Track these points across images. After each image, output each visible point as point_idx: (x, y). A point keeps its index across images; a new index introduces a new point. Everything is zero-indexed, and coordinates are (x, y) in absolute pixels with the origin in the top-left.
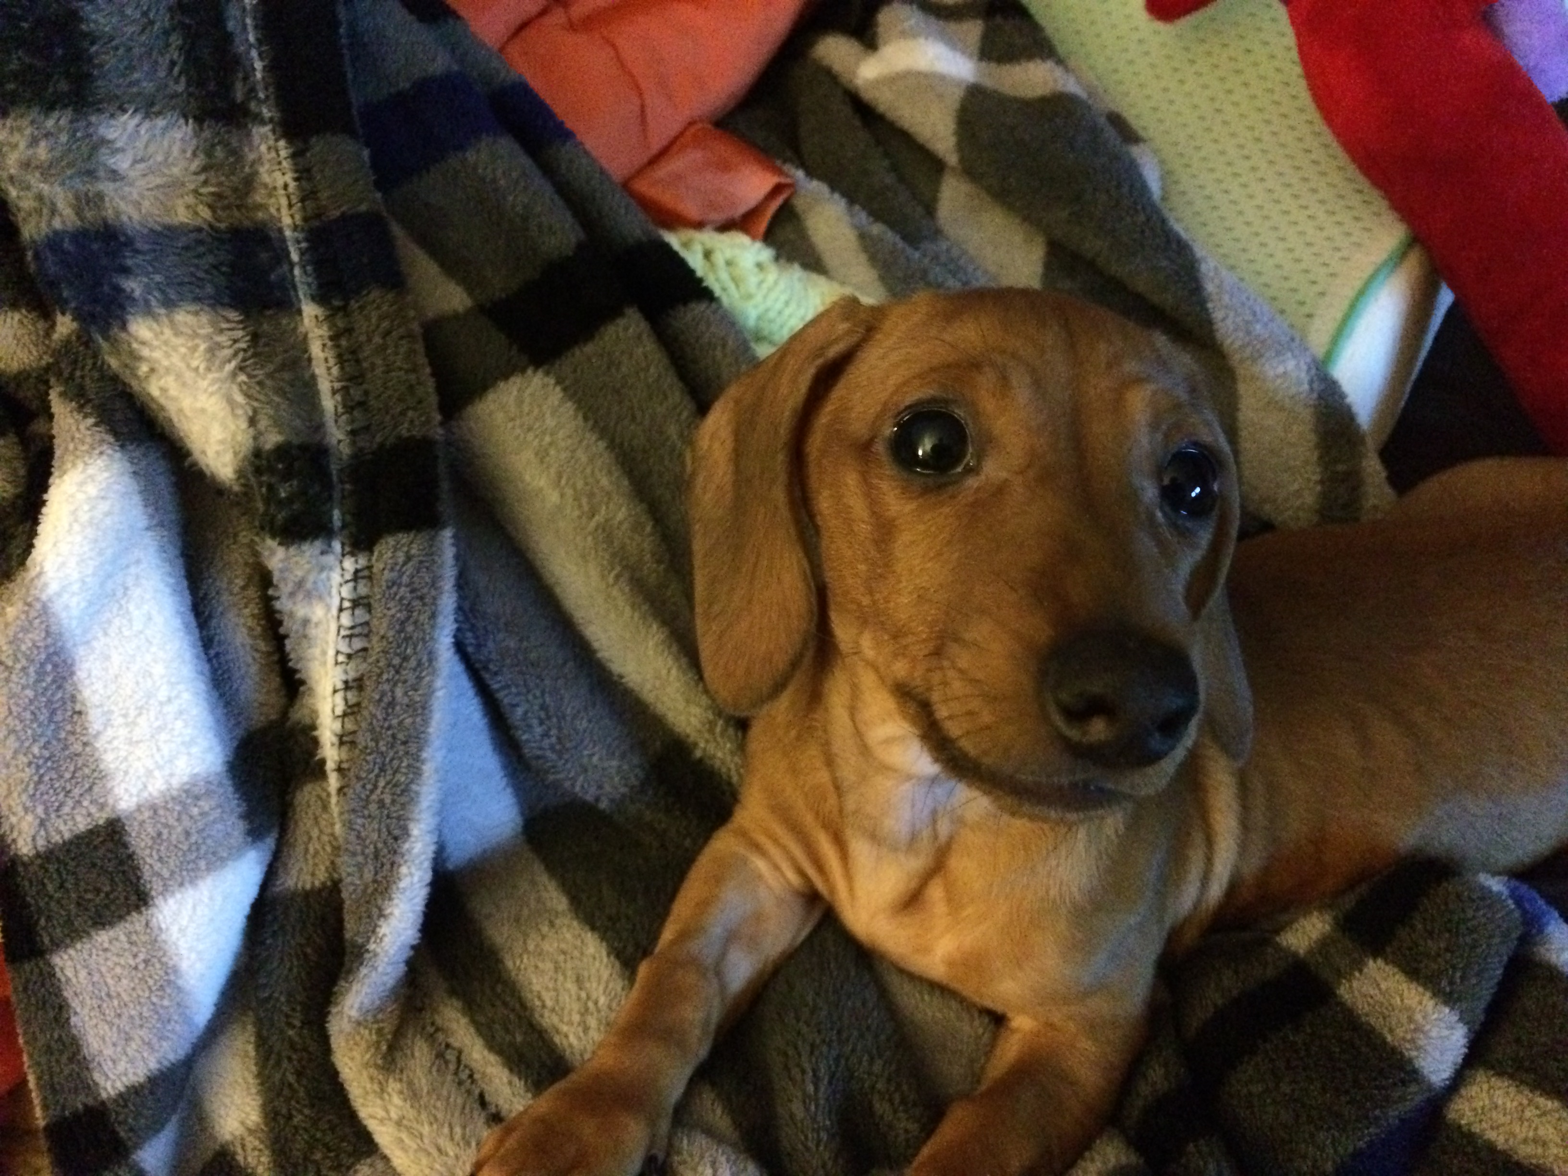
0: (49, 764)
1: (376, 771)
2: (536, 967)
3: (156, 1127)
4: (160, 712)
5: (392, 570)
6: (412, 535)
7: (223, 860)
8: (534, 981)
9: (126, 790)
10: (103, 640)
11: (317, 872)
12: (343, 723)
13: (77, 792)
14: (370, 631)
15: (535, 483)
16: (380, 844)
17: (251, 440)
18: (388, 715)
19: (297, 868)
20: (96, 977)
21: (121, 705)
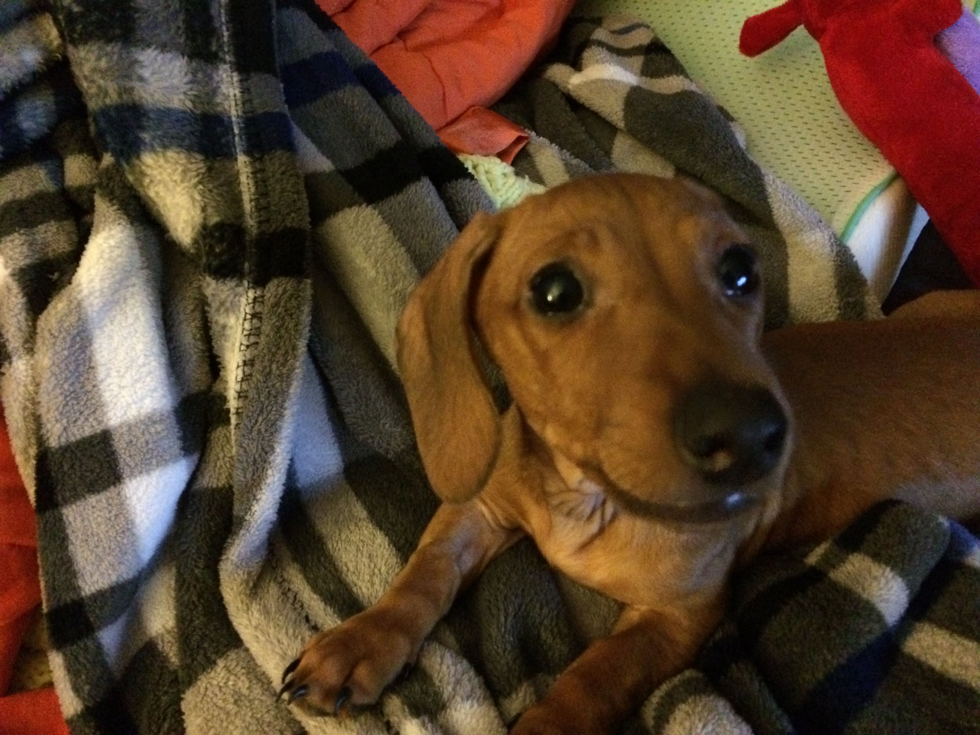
0: (73, 395)
1: (258, 412)
2: (346, 548)
3: (112, 619)
4: (138, 371)
5: (275, 297)
6: (288, 279)
7: (166, 462)
8: (344, 556)
9: (115, 414)
10: (112, 327)
11: (220, 478)
12: (241, 385)
13: (86, 413)
14: (261, 333)
15: (362, 265)
16: (257, 456)
17: (202, 220)
18: (267, 380)
19: (209, 475)
20: (86, 523)
21: (117, 365)
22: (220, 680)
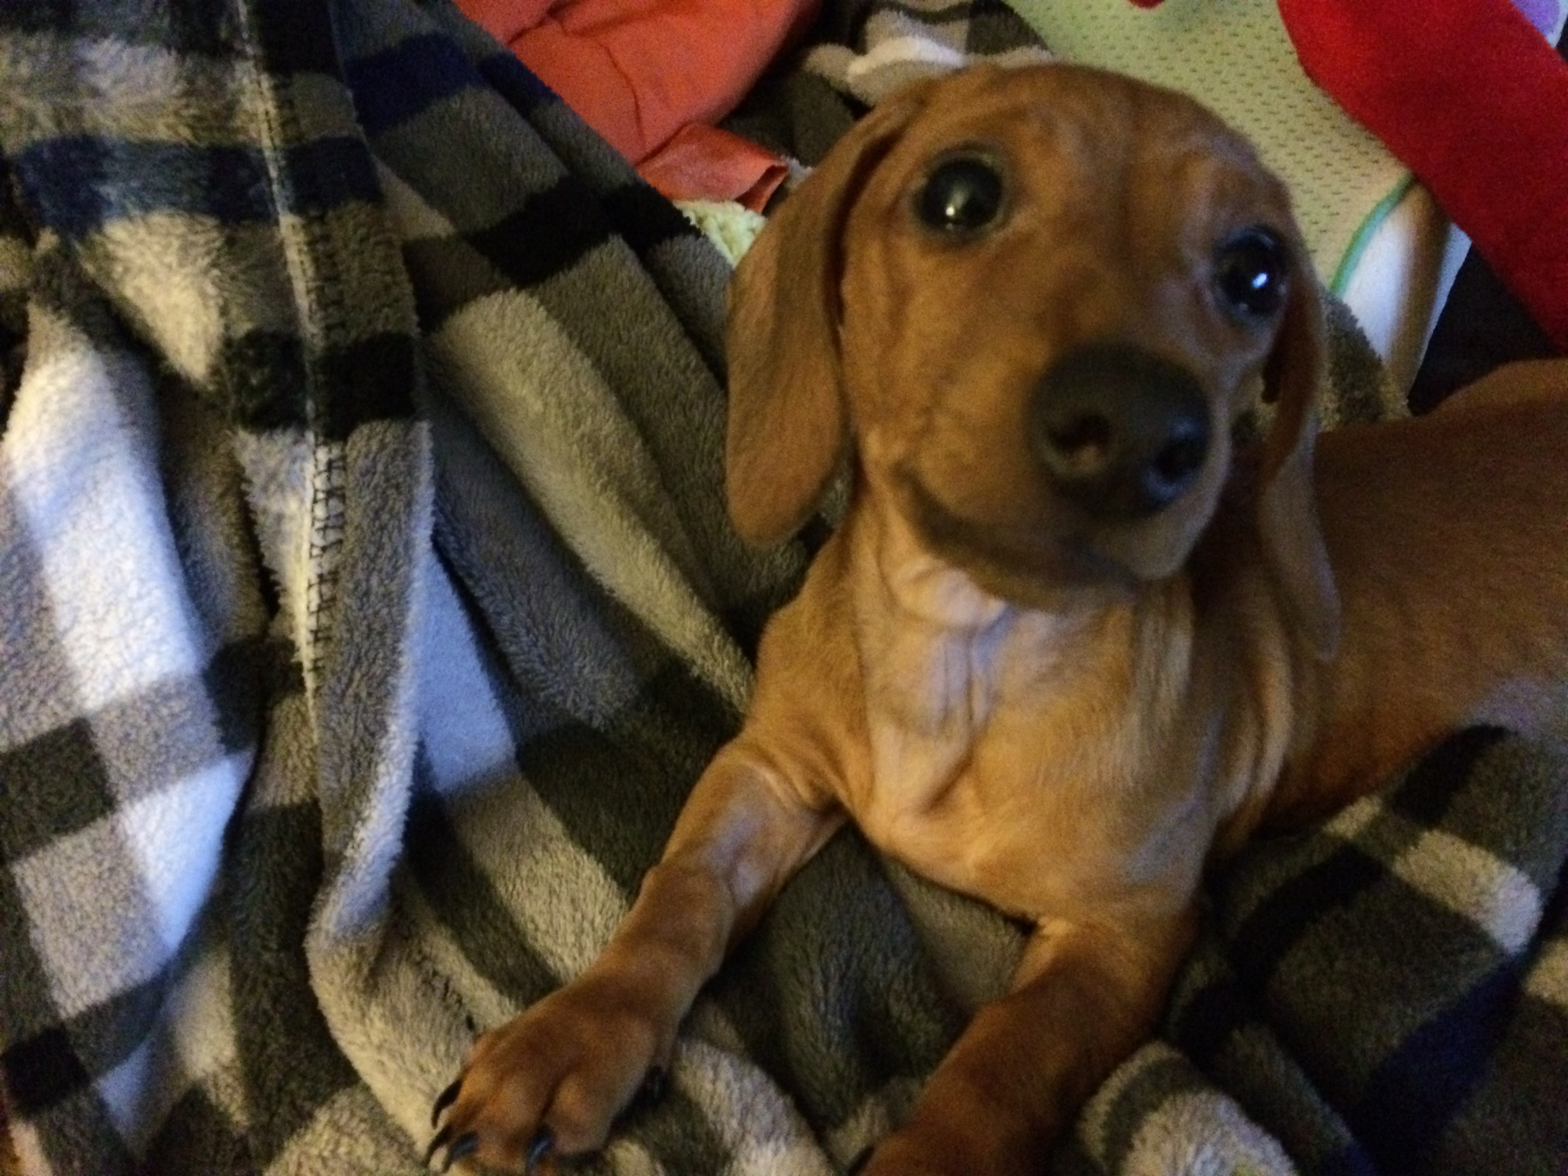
0: (14, 661)
1: (351, 663)
2: (530, 891)
3: (120, 1055)
4: (129, 608)
5: (366, 456)
6: (386, 423)
7: (195, 766)
8: (527, 905)
9: (93, 689)
10: (73, 534)
11: (296, 788)
12: (318, 619)
13: (41, 690)
14: (345, 523)
15: (518, 393)
16: (356, 741)
17: (222, 330)
18: (363, 605)
19: (274, 784)
20: (58, 887)
21: (90, 602)
22: (323, 1145)
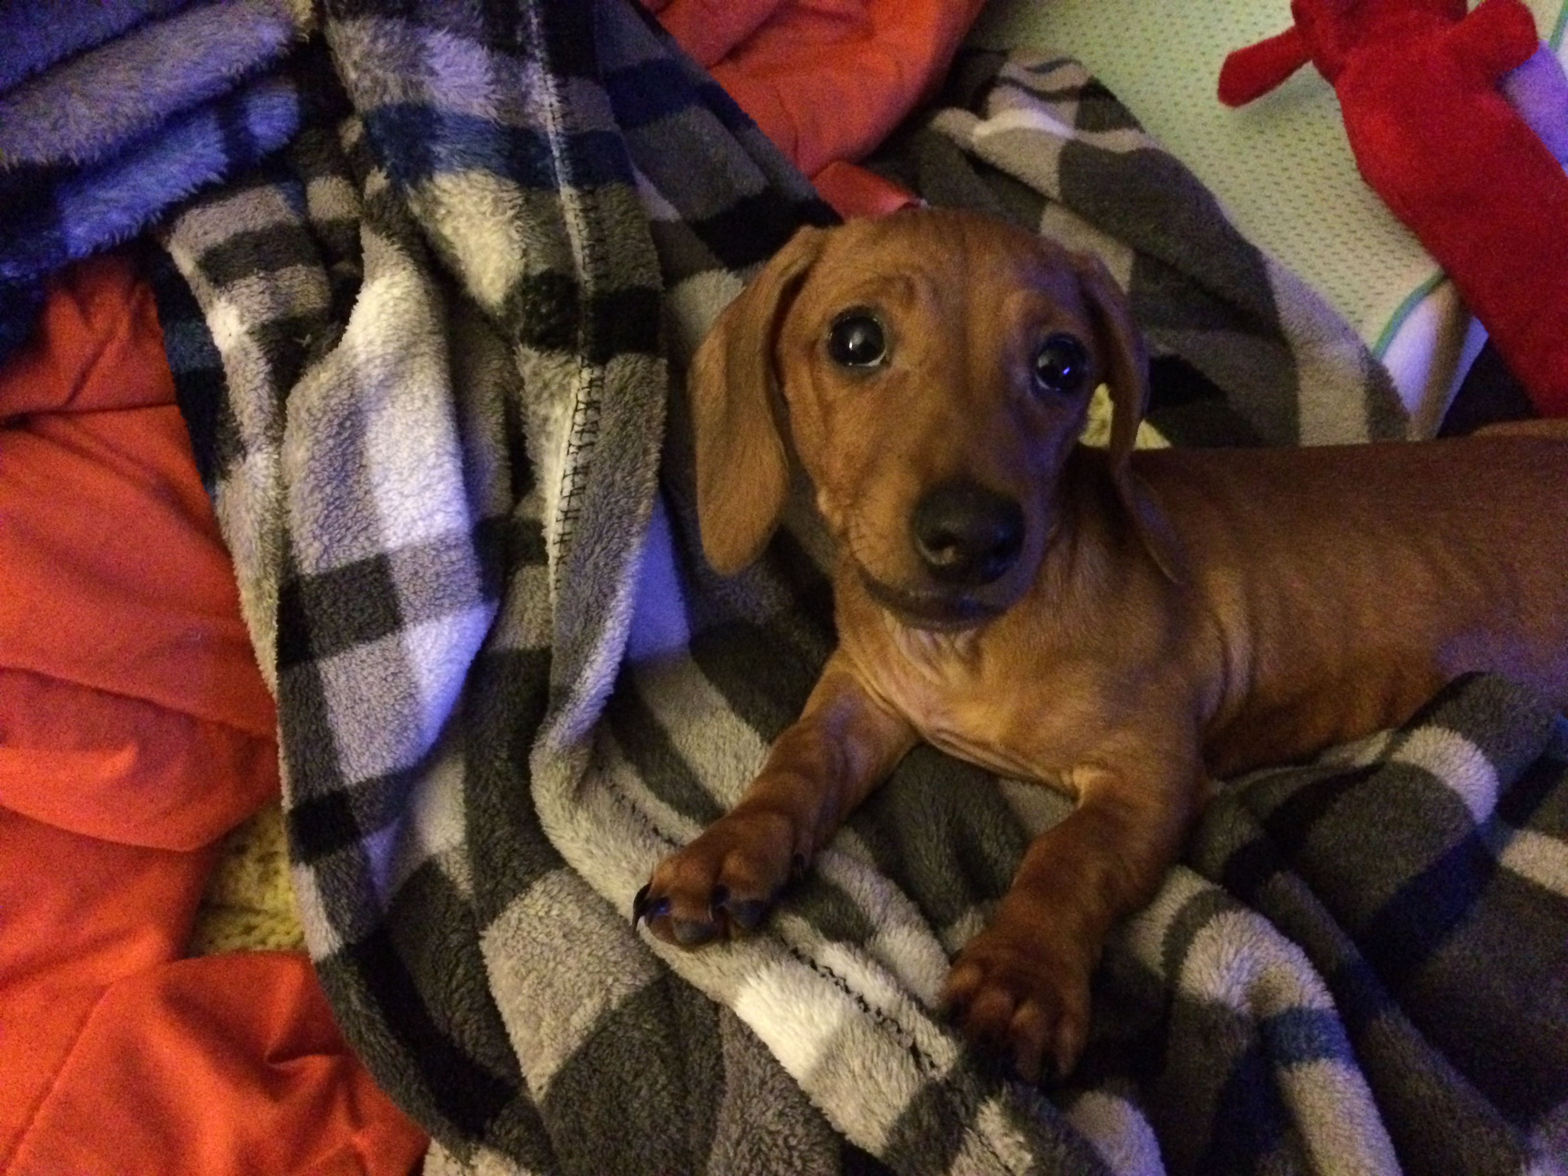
0: (337, 503)
1: (596, 537)
2: (699, 746)
4: (427, 475)
5: (621, 379)
6: (638, 355)
7: (462, 605)
8: (698, 755)
9: (395, 533)
10: (391, 410)
11: (529, 637)
12: (569, 502)
13: (355, 528)
14: (598, 429)
16: (591, 600)
17: (522, 267)
18: (608, 494)
19: (513, 631)
20: (353, 683)
21: (398, 464)
22: (539, 908)
